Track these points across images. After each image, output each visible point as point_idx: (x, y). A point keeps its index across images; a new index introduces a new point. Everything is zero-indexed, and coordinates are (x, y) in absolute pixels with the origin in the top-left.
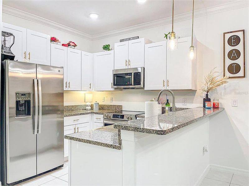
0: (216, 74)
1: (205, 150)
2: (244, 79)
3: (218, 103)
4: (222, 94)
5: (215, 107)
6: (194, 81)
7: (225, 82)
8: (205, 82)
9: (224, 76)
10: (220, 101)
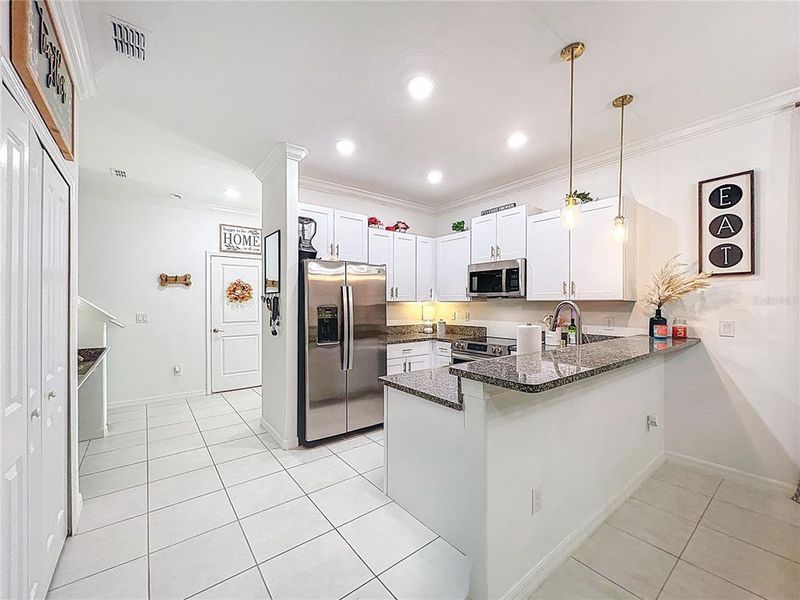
0: (682, 269)
1: (650, 422)
2: (751, 277)
3: (685, 329)
4: (696, 309)
5: (679, 336)
6: (629, 282)
7: (702, 285)
8: (653, 285)
9: (700, 271)
10: (690, 324)
